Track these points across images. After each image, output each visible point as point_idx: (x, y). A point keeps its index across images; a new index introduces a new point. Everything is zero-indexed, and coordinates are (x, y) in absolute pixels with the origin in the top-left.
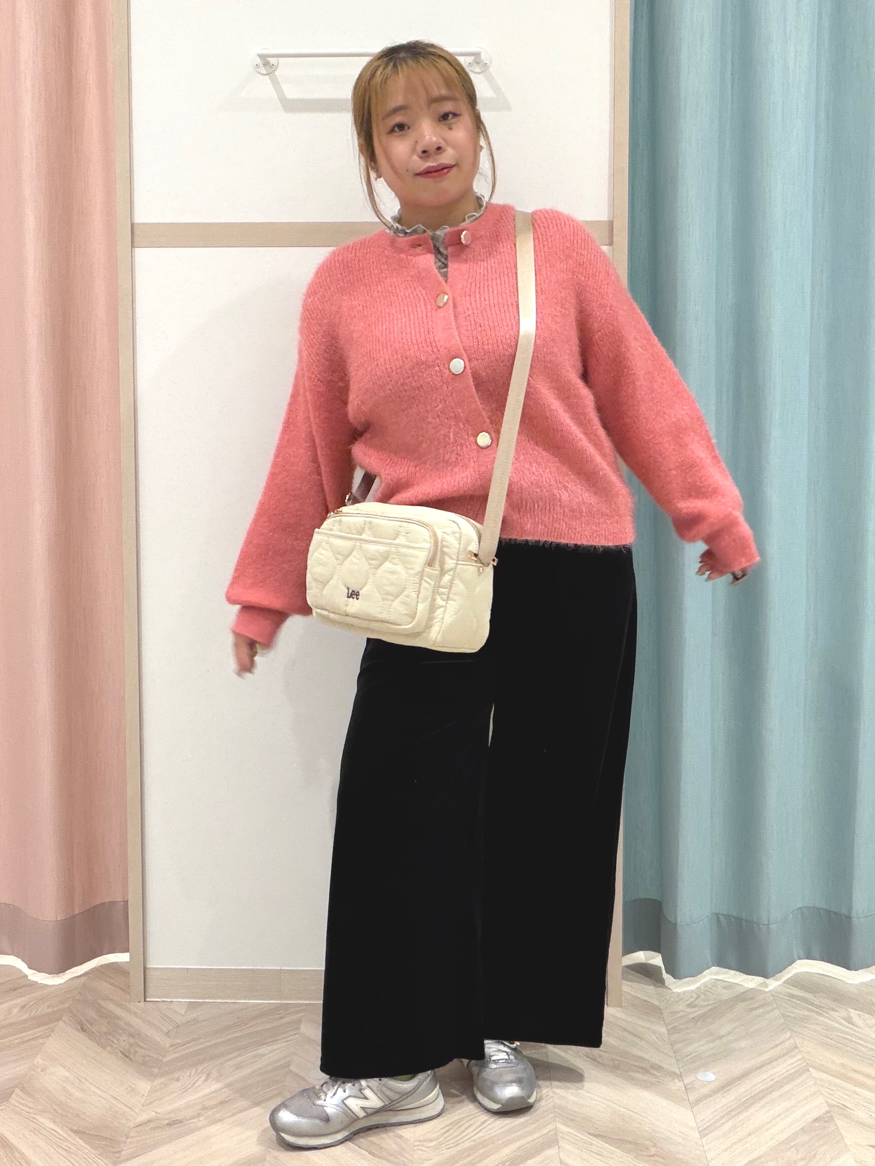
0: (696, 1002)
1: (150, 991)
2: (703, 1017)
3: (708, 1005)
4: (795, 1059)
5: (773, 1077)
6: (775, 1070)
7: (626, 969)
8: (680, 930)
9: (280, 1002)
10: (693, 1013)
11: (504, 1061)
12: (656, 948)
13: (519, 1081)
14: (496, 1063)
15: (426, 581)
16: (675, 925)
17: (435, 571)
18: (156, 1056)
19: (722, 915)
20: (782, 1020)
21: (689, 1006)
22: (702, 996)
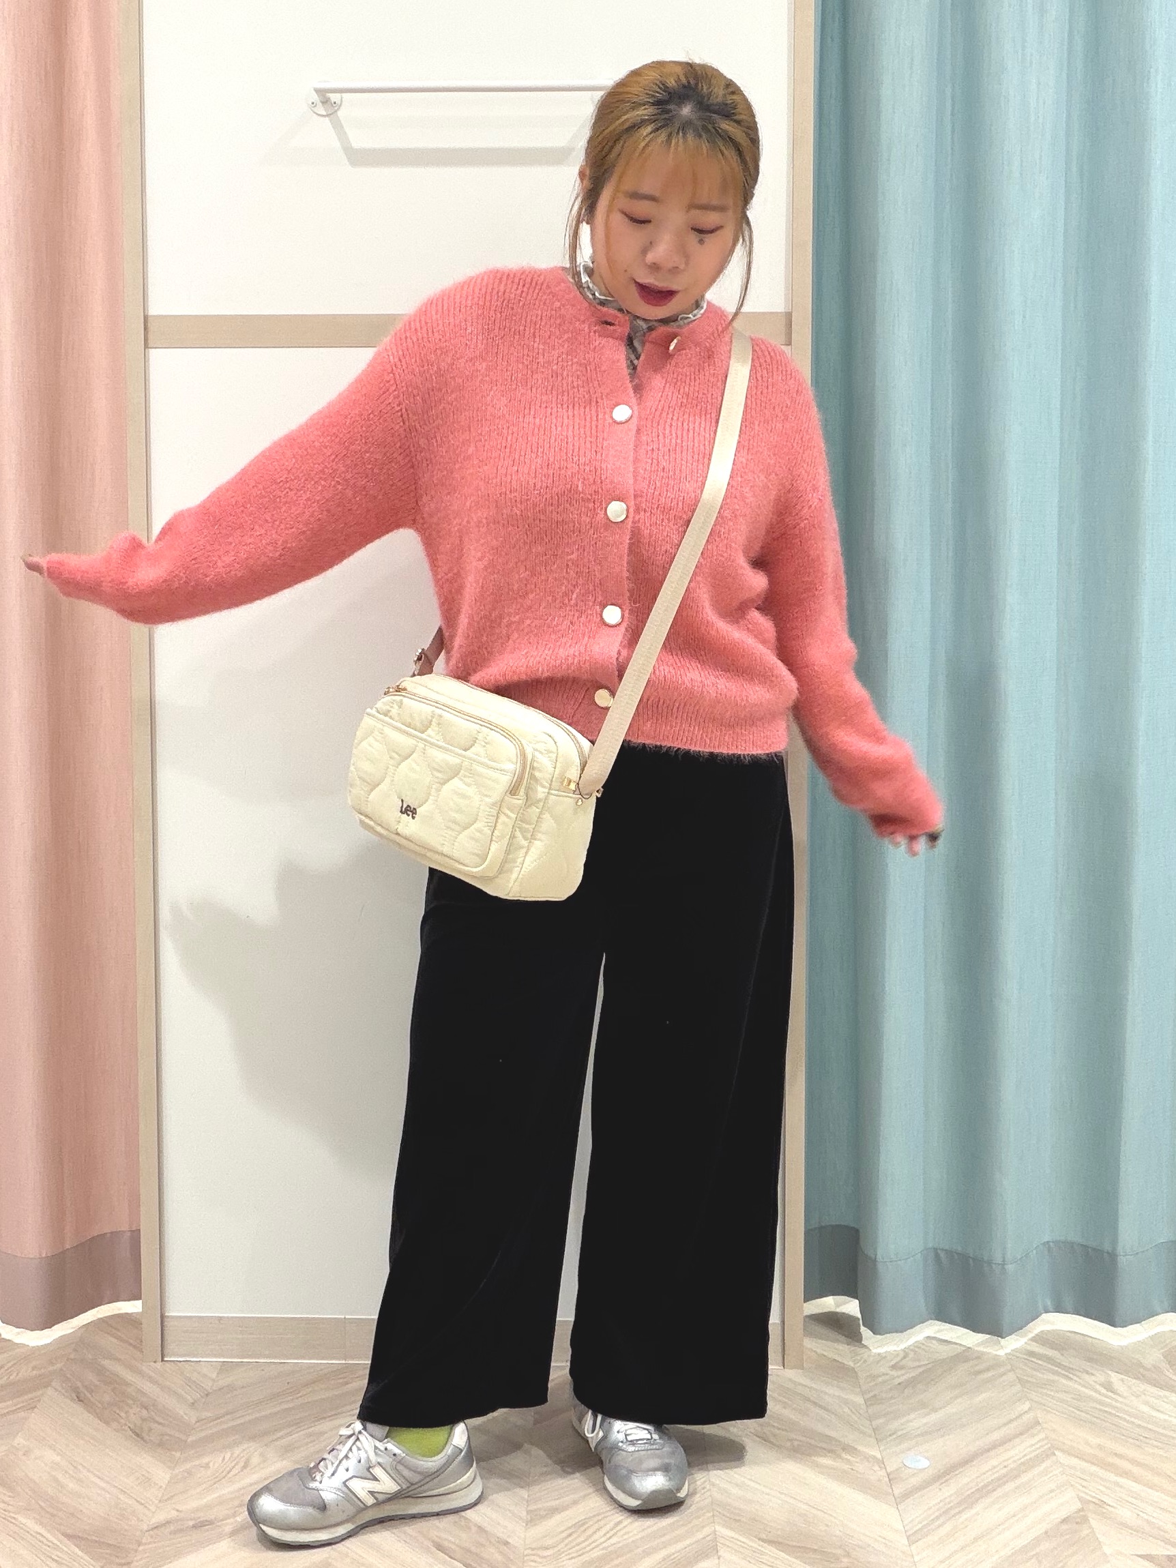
0: (903, 1362)
1: (170, 1347)
2: (912, 1383)
3: (919, 1366)
4: (1037, 1438)
5: (1006, 1464)
6: (1012, 1453)
7: (807, 1320)
8: (880, 1267)
9: (344, 1362)
10: (898, 1377)
11: (645, 1441)
12: (852, 1292)
13: (665, 1469)
14: (634, 1444)
15: (505, 814)
16: (875, 1261)
17: (518, 801)
18: (177, 1435)
19: (943, 1250)
20: (1018, 1387)
21: (894, 1367)
22: (911, 1356)
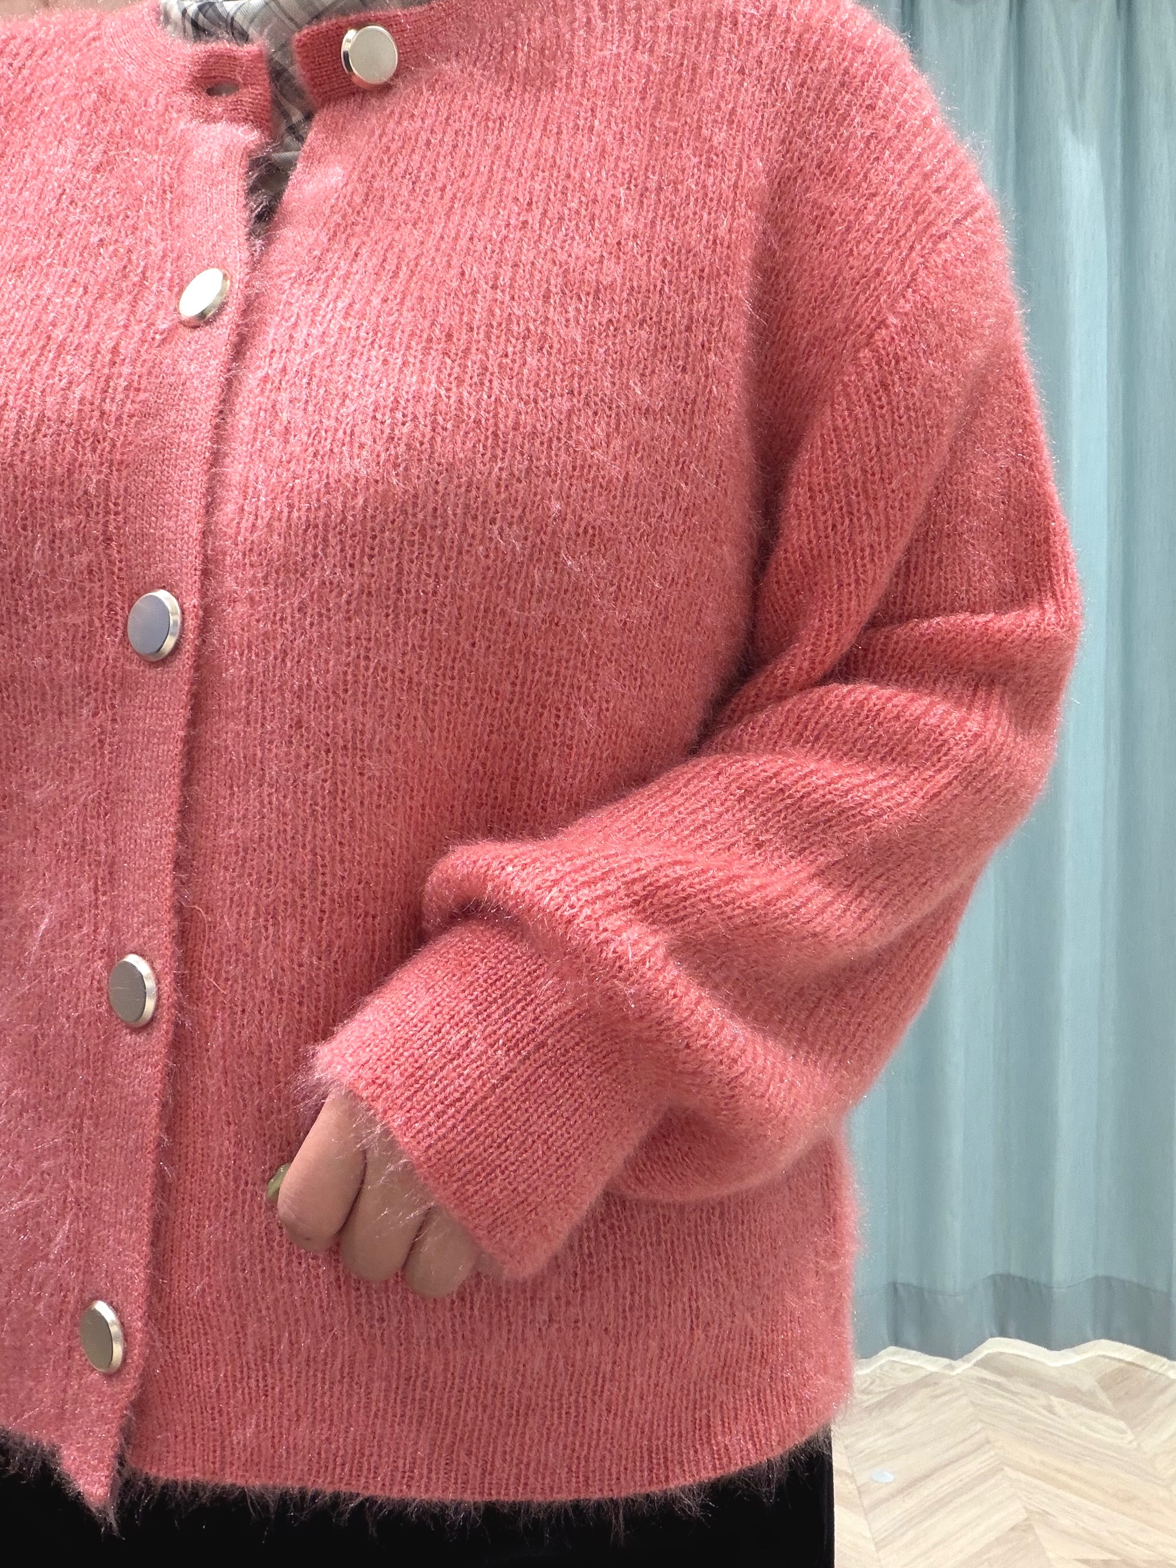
2: (878, 1405)
3: (885, 1391)
4: (987, 1456)
5: (962, 1477)
6: (966, 1468)
19: (900, 1284)
20: (971, 1409)
22: (878, 1381)
